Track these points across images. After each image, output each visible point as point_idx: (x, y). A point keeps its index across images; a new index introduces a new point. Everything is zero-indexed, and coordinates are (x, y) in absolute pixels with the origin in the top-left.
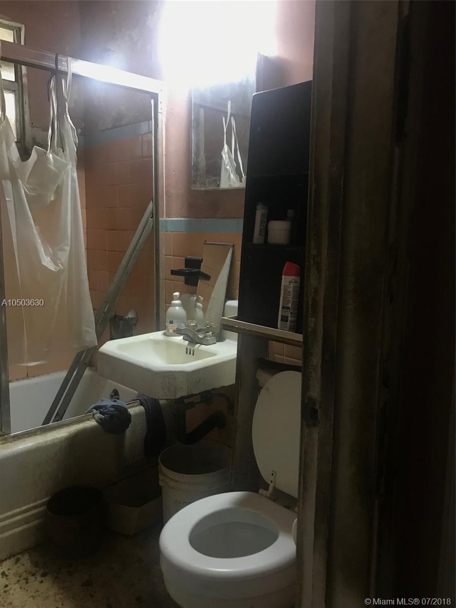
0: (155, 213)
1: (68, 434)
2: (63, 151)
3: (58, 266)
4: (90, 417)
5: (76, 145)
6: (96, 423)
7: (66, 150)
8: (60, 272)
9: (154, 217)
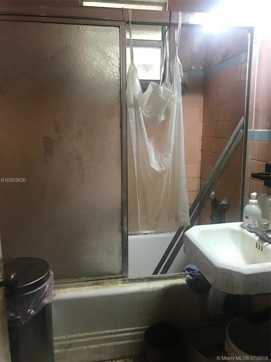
0: (245, 126)
1: (164, 286)
2: (171, 84)
3: (162, 167)
4: (183, 276)
5: (181, 78)
6: (186, 281)
7: (173, 83)
8: (163, 172)
9: (244, 129)
